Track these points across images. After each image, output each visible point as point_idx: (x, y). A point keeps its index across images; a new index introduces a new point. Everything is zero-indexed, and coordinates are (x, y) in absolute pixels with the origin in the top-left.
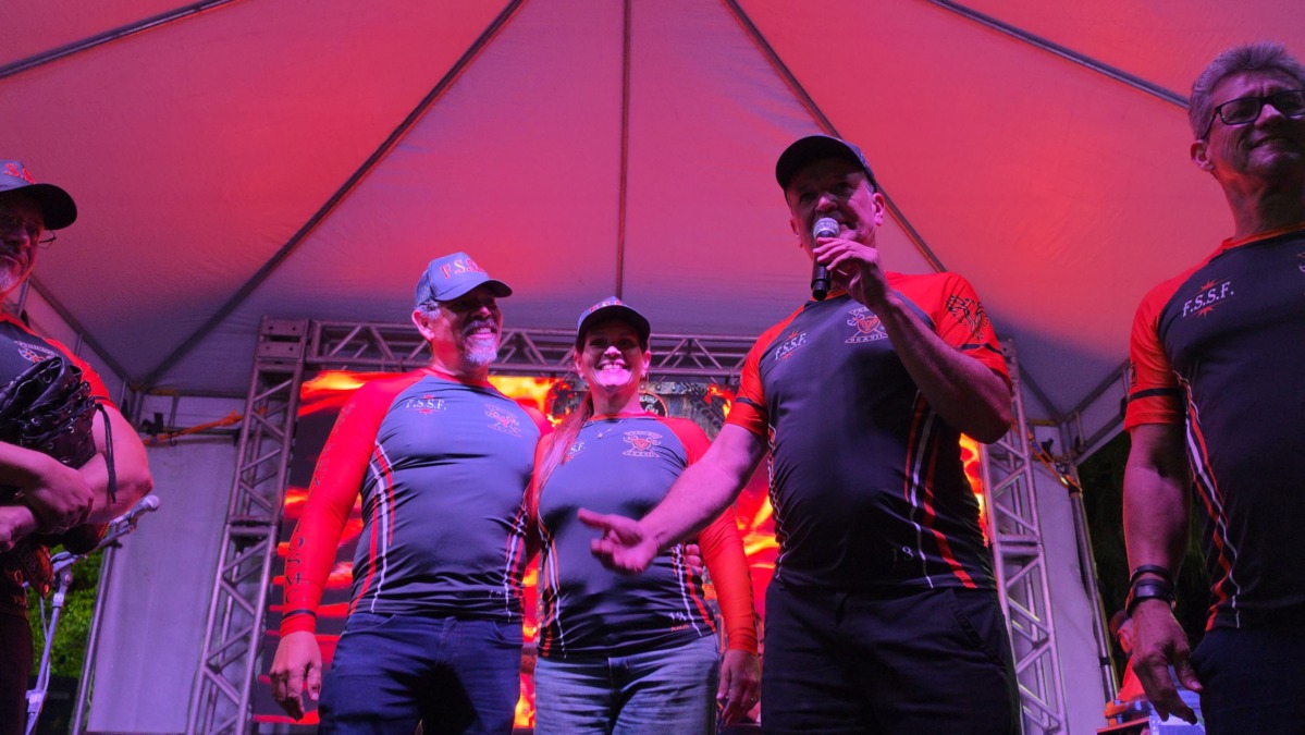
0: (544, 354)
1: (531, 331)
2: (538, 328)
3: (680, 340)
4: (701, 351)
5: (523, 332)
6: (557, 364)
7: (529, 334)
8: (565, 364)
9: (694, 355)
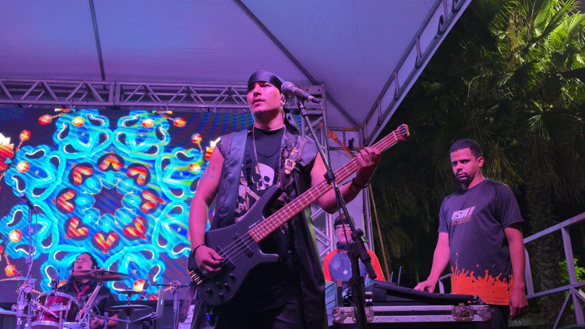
0: (57, 94)
1: (49, 81)
2: (53, 80)
3: (138, 86)
4: (151, 92)
5: (45, 82)
6: (64, 100)
7: (48, 83)
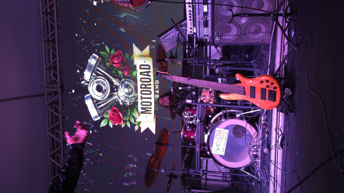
2: (46, 124)
4: (50, 65)
8: (59, 115)
9: (52, 66)
